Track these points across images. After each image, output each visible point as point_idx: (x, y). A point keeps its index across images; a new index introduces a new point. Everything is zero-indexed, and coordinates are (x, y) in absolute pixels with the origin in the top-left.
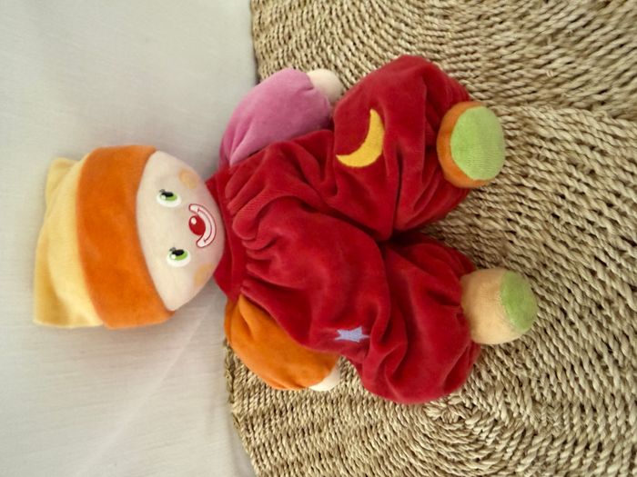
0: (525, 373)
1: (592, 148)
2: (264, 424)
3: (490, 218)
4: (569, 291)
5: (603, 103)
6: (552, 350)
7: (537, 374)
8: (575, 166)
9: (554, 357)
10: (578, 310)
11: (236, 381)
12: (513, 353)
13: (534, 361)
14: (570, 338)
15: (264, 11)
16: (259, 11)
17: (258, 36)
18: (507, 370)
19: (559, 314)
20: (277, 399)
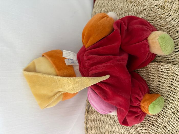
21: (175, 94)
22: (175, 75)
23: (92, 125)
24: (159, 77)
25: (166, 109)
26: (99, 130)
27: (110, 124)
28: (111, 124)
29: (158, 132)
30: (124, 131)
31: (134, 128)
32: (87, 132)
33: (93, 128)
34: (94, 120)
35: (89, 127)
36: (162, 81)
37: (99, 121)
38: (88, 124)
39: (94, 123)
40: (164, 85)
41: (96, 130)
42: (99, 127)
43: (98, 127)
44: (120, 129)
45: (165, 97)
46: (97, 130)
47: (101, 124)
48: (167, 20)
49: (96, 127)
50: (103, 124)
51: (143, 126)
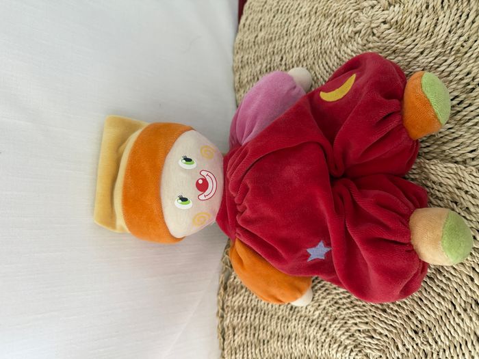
0: (429, 348)
1: (466, 192)
4: (457, 291)
5: (473, 159)
6: (447, 332)
7: (438, 349)
8: (456, 203)
9: (448, 337)
10: (463, 305)
12: (420, 333)
13: (434, 339)
14: (458, 325)
15: (242, 73)
16: (239, 73)
17: (239, 90)
18: (417, 344)
19: (450, 307)
20: (256, 354)
22: (429, 184)
23: (235, 322)
26: (254, 334)
27: (281, 317)
28: (283, 317)
29: (395, 328)
30: (315, 331)
31: (339, 323)
32: (224, 339)
33: (239, 329)
34: (241, 309)
35: (228, 327)
37: (254, 312)
38: (226, 320)
39: (242, 316)
41: (246, 335)
42: (255, 328)
43: (251, 326)
44: (305, 329)
46: (248, 334)
47: (259, 319)
48: (408, 54)
49: (247, 328)
50: (264, 319)
51: (360, 314)
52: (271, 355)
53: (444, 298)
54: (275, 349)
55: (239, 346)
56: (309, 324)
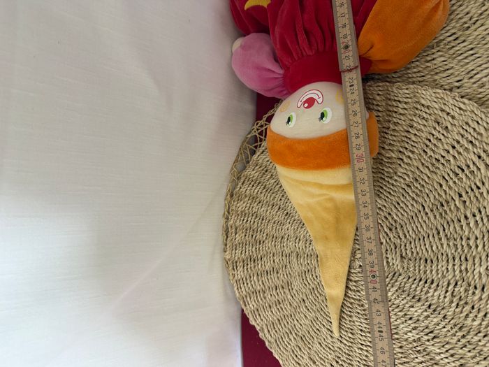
0: (399, 241)
1: (448, 114)
2: (244, 266)
3: (390, 149)
4: (428, 195)
5: (458, 88)
6: (415, 228)
7: (405, 241)
8: (438, 123)
9: (415, 232)
10: (431, 206)
11: (228, 239)
12: (394, 229)
13: (404, 234)
14: (425, 222)
18: (390, 239)
19: (421, 208)
20: (252, 252)
21: (416, 145)
22: (419, 107)
23: (238, 224)
24: (388, 113)
25: (395, 178)
26: (252, 236)
27: (277, 222)
32: (227, 237)
33: (240, 230)
34: (243, 214)
35: (231, 227)
36: (395, 120)
37: (254, 217)
38: (230, 221)
39: (243, 220)
40: (396, 128)
41: (245, 235)
42: (253, 230)
43: (250, 229)
44: (297, 230)
45: (395, 152)
46: (247, 235)
47: (258, 223)
49: (247, 230)
50: (262, 223)
52: (265, 253)
53: (416, 202)
54: (269, 248)
55: (239, 244)
56: (301, 226)
